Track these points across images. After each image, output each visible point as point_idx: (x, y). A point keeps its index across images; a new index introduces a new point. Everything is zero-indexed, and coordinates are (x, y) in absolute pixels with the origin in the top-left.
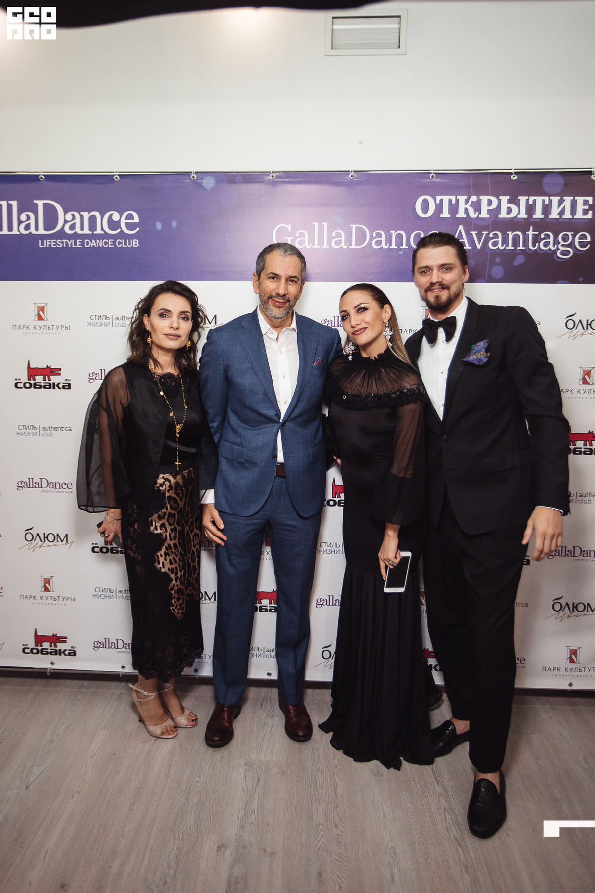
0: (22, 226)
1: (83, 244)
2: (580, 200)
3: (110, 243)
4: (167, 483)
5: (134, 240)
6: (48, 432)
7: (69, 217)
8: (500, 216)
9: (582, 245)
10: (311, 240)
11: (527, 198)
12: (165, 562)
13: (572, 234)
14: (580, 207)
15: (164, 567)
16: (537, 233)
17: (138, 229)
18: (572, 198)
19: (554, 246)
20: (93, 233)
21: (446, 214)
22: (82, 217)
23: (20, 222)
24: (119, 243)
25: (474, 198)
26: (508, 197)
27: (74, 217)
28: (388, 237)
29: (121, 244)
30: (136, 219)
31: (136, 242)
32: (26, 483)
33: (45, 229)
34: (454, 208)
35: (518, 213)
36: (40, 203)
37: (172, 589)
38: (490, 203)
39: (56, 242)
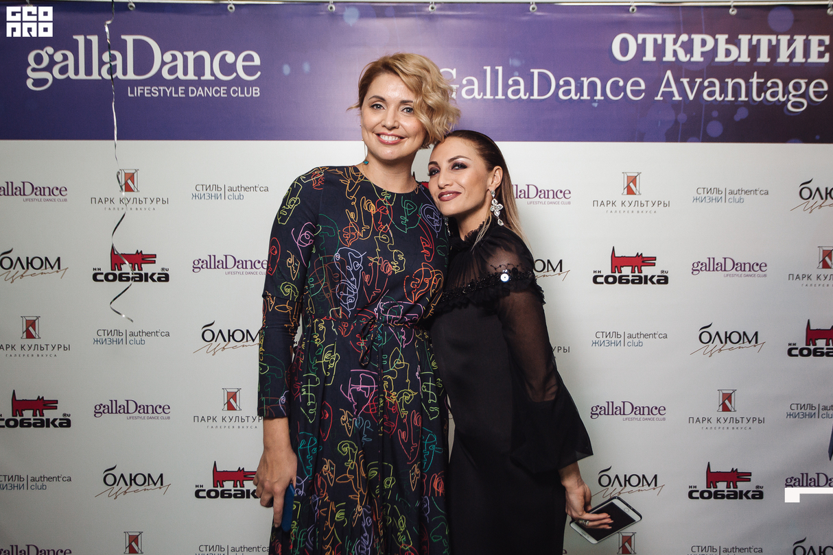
0: (105, 68)
1: (186, 92)
2: (814, 39)
3: (222, 92)
5: (254, 88)
6: (138, 338)
7: (168, 57)
8: (717, 60)
9: (818, 95)
10: (482, 89)
11: (749, 37)
13: (806, 83)
14: (815, 49)
16: (762, 80)
17: (259, 73)
18: (804, 37)
19: (784, 97)
20: (199, 78)
21: (649, 56)
22: (185, 59)
23: (101, 63)
24: (235, 92)
25: (684, 37)
26: (726, 36)
27: (174, 58)
28: (579, 85)
29: (236, 92)
30: (257, 61)
31: (256, 90)
32: (107, 407)
33: (136, 73)
34: (660, 50)
35: (739, 56)
36: (129, 39)
38: (704, 43)
39: (151, 90)
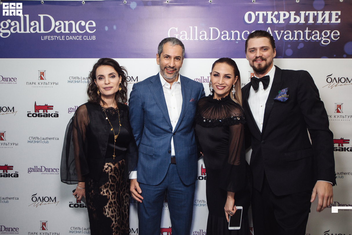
0: (32, 28)
2: (334, 13)
3: (80, 38)
4: (110, 168)
5: (93, 36)
6: (46, 141)
7: (57, 23)
8: (290, 22)
10: (189, 36)
11: (305, 12)
12: (109, 212)
13: (330, 32)
14: (334, 17)
15: (108, 214)
16: (310, 31)
17: (95, 30)
18: (329, 12)
19: (320, 38)
20: (70, 32)
21: (261, 21)
22: (65, 24)
23: (30, 26)
24: (85, 38)
25: (276, 13)
26: (294, 12)
27: (60, 24)
28: (230, 34)
30: (94, 25)
31: (94, 37)
32: (33, 169)
33: (44, 30)
34: (265, 18)
35: (300, 21)
36: (42, 16)
37: (113, 227)
38: (285, 15)
39: (50, 37)
